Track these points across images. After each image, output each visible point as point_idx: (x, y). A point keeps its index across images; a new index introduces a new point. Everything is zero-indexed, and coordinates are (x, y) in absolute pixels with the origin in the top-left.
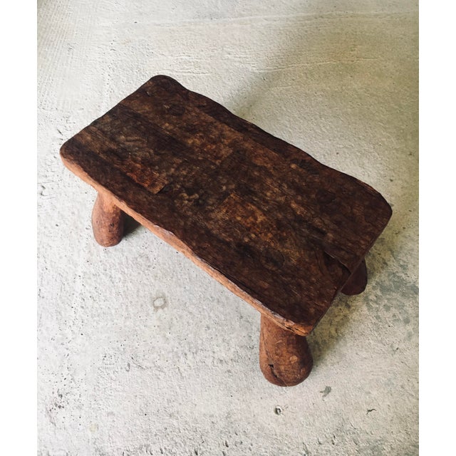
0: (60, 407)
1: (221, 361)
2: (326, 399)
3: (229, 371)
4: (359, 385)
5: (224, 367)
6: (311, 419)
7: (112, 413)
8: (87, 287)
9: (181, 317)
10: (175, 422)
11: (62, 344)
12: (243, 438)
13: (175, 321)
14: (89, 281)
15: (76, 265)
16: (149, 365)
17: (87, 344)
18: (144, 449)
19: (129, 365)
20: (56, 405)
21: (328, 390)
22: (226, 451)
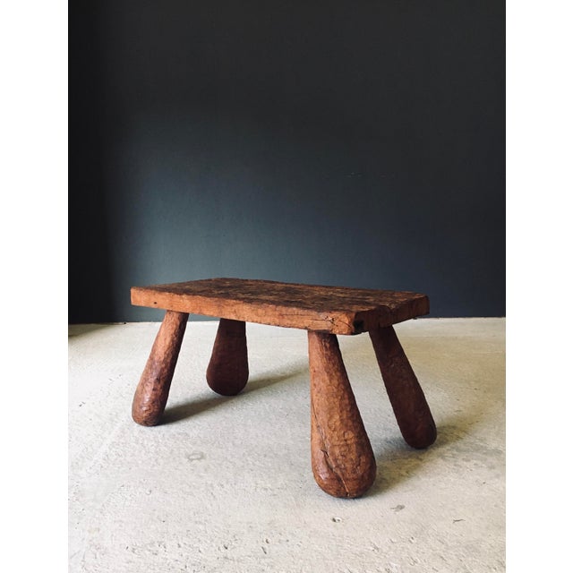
2: (397, 513)
4: (440, 504)
5: (269, 492)
6: (381, 526)
7: (121, 521)
9: (219, 464)
13: (212, 467)
15: (104, 439)
16: (175, 491)
18: (157, 545)
19: (151, 491)
21: (401, 507)
22: (266, 546)
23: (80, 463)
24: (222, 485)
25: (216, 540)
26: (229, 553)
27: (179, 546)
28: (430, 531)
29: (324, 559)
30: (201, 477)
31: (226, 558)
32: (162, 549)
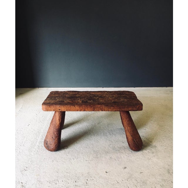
0: (26, 170)
1: (87, 161)
2: (124, 170)
3: (89, 163)
4: (137, 167)
5: (88, 162)
6: (119, 175)
7: (45, 172)
8: (40, 144)
9: (73, 151)
10: (68, 174)
11: (30, 156)
12: (94, 178)
13: (70, 152)
14: (41, 143)
15: (37, 140)
16: (60, 161)
17: (39, 156)
18: (56, 181)
19: (53, 161)
20: (25, 170)
21: (125, 168)
22: (87, 181)
23: (31, 149)
24: (74, 159)
25: (73, 179)
26: (77, 184)
27: (63, 181)
28: (133, 176)
29: (103, 186)
30: (67, 155)
31: (76, 185)
32: (58, 182)
